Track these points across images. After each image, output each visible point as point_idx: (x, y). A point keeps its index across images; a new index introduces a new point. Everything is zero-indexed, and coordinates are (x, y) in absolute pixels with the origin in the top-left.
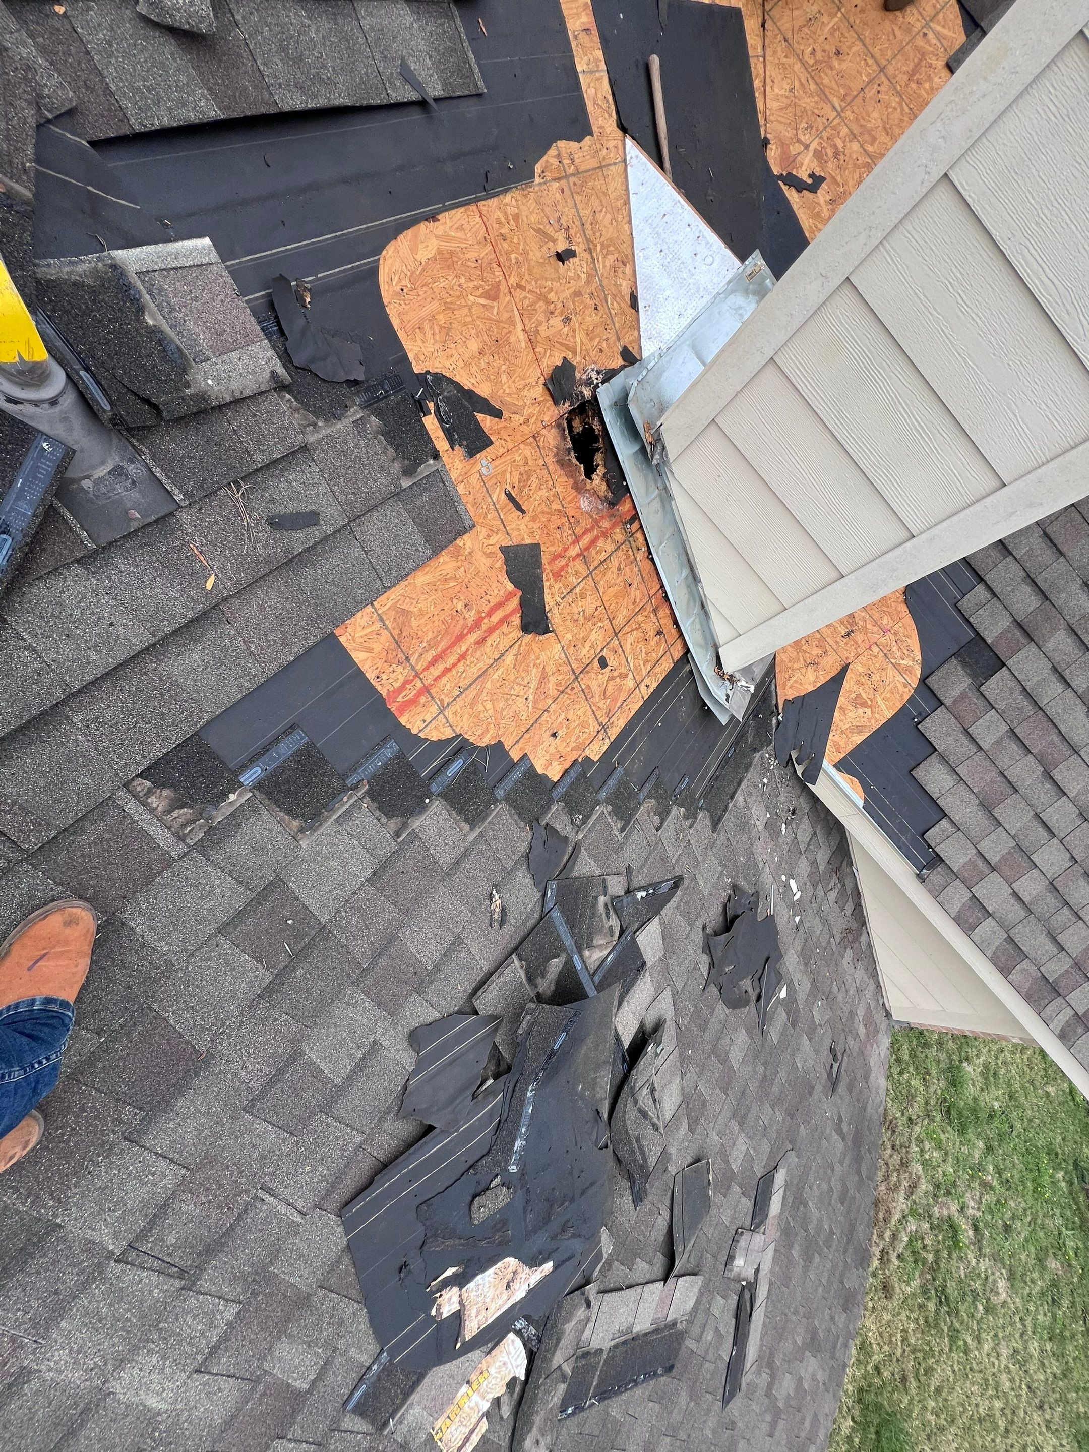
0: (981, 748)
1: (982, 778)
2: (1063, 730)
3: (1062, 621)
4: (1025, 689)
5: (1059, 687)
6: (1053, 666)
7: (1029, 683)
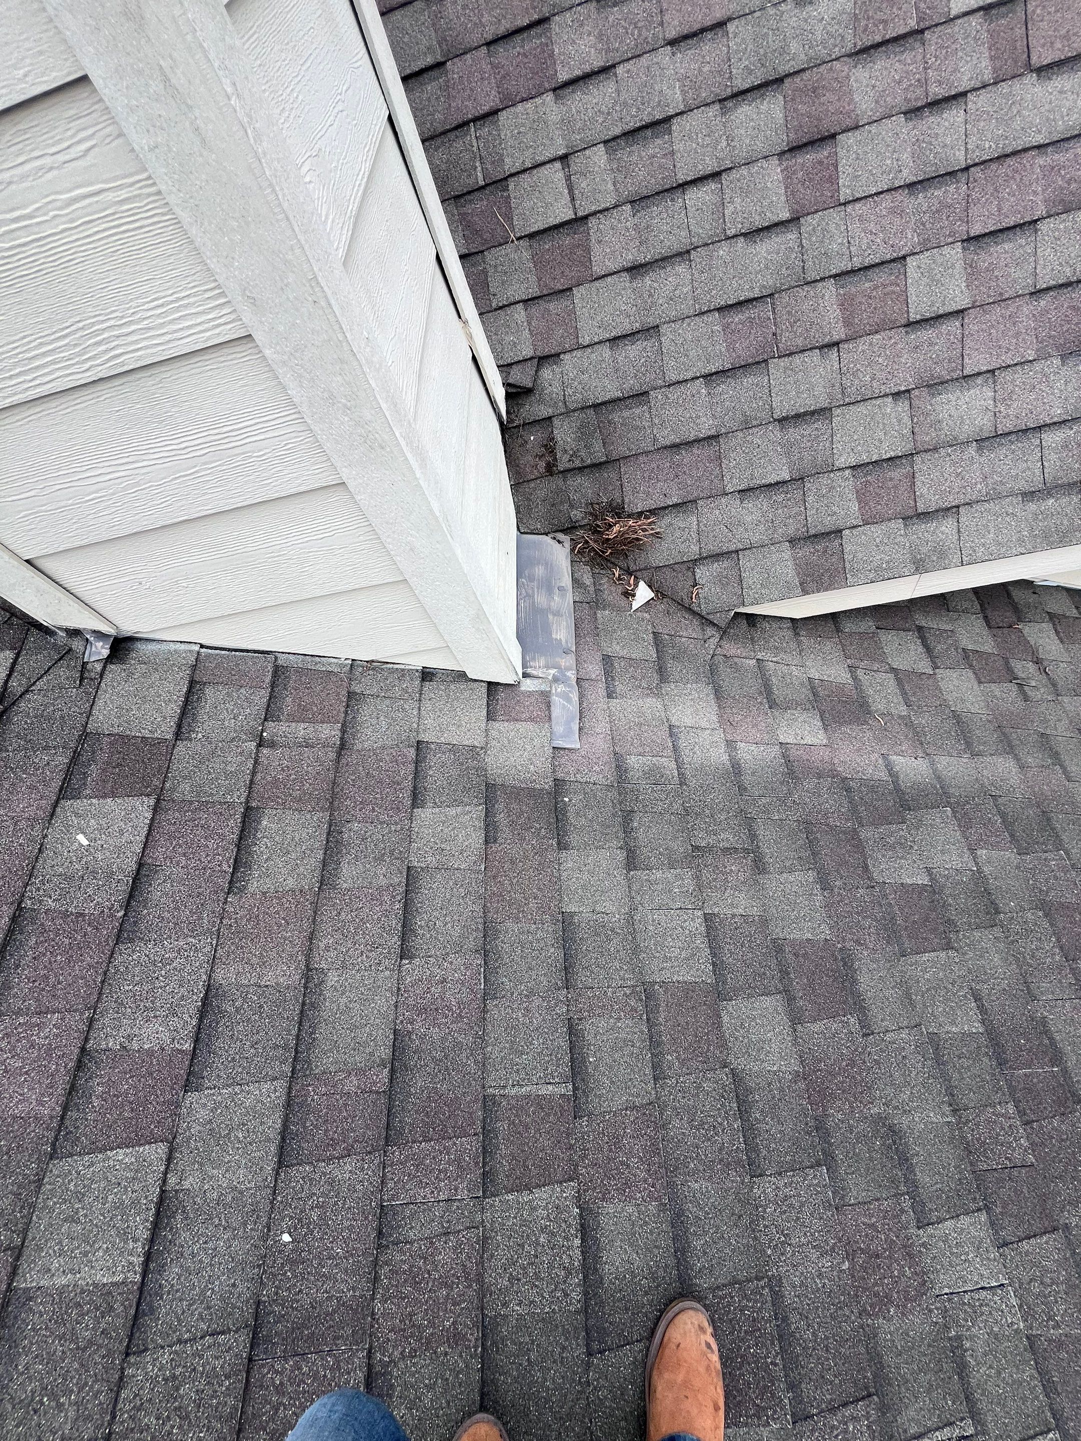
0: (962, 311)
1: (1018, 334)
2: (1040, 139)
3: (837, 65)
4: (911, 186)
5: (954, 116)
6: (905, 113)
7: (905, 172)
